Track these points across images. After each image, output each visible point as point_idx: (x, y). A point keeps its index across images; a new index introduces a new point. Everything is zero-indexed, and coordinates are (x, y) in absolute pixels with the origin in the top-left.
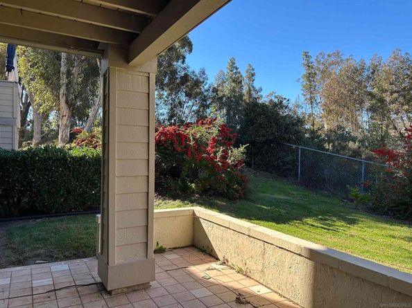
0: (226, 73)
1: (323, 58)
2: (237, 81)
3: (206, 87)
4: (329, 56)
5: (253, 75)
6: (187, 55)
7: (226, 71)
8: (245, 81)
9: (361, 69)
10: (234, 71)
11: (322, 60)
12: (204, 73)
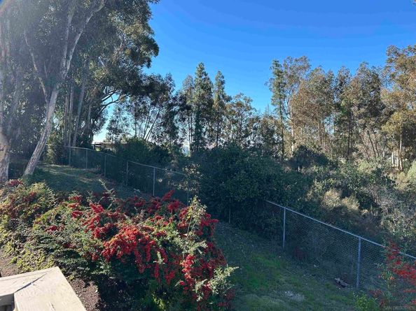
0: (194, 79)
1: (291, 62)
2: (206, 88)
3: (173, 94)
4: (296, 60)
5: (223, 83)
6: (153, 58)
7: (194, 76)
8: (215, 88)
9: (330, 80)
10: (203, 78)
11: (290, 64)
12: (170, 79)
